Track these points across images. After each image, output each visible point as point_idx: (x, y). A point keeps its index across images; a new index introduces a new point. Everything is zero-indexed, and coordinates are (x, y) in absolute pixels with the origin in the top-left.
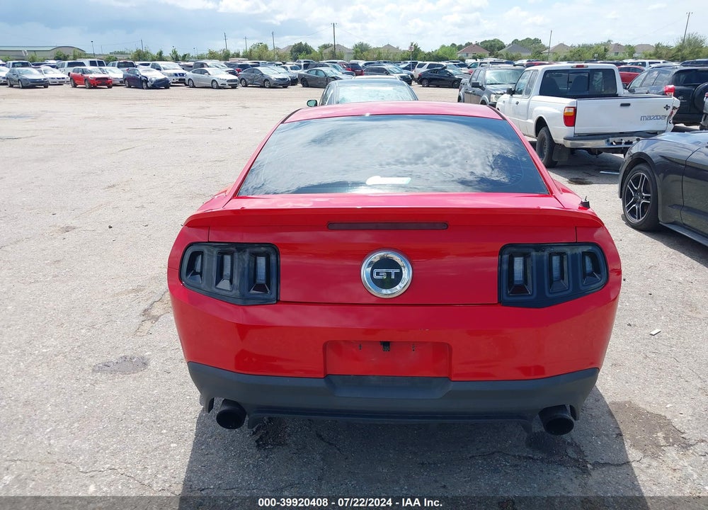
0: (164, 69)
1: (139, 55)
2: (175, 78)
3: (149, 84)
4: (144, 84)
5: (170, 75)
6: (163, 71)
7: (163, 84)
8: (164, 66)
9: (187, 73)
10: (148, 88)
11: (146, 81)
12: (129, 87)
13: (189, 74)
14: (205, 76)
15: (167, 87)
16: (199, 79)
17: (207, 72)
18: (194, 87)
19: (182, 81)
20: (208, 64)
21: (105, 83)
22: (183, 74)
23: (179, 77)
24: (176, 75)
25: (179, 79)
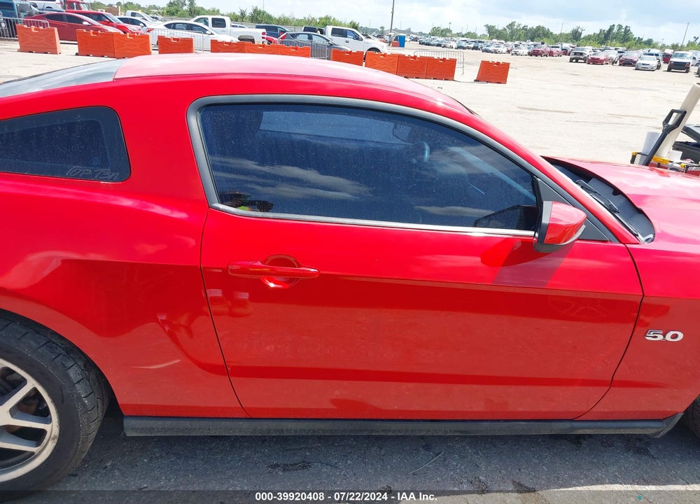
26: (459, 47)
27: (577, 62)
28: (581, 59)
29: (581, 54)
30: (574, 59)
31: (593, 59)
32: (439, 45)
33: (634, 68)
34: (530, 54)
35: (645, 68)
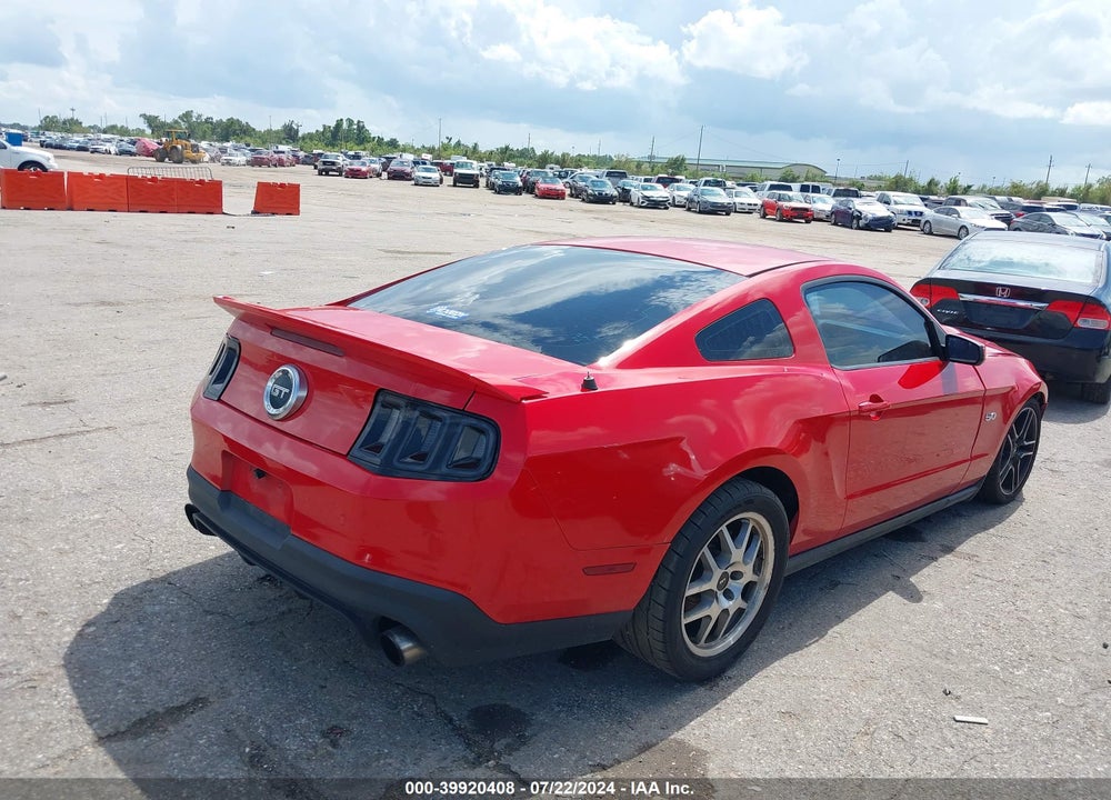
0: (896, 203)
1: (897, 182)
2: (906, 217)
3: (862, 223)
4: (855, 221)
5: (901, 213)
6: (893, 206)
7: (884, 225)
8: (896, 198)
9: (927, 212)
10: (859, 228)
11: (859, 218)
12: (835, 224)
13: (929, 213)
14: (951, 219)
15: (888, 230)
16: (939, 222)
17: (958, 213)
18: (931, 233)
19: (915, 222)
20: (968, 202)
21: (804, 215)
22: (921, 213)
23: (913, 217)
24: (910, 213)
25: (913, 221)
26: (122, 153)
27: (327, 174)
28: (334, 170)
29: (333, 164)
30: (323, 170)
31: (352, 170)
32: (81, 149)
33: (413, 182)
34: (249, 163)
35: (427, 184)
